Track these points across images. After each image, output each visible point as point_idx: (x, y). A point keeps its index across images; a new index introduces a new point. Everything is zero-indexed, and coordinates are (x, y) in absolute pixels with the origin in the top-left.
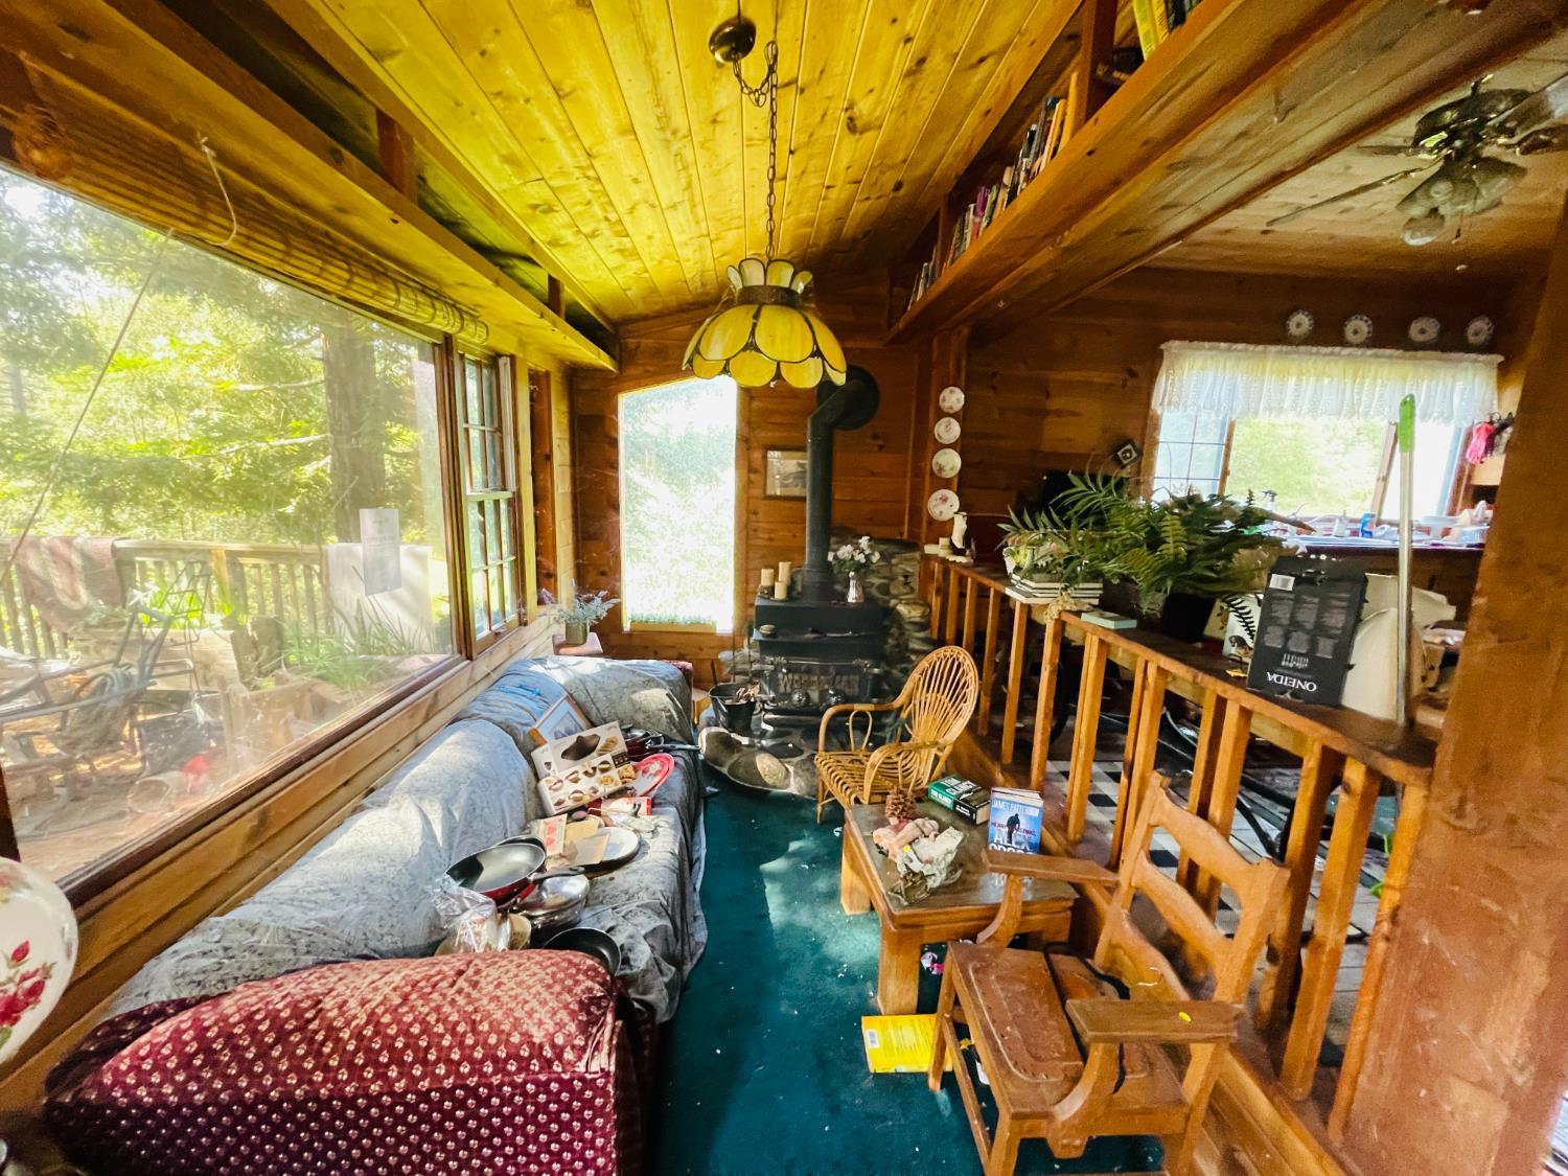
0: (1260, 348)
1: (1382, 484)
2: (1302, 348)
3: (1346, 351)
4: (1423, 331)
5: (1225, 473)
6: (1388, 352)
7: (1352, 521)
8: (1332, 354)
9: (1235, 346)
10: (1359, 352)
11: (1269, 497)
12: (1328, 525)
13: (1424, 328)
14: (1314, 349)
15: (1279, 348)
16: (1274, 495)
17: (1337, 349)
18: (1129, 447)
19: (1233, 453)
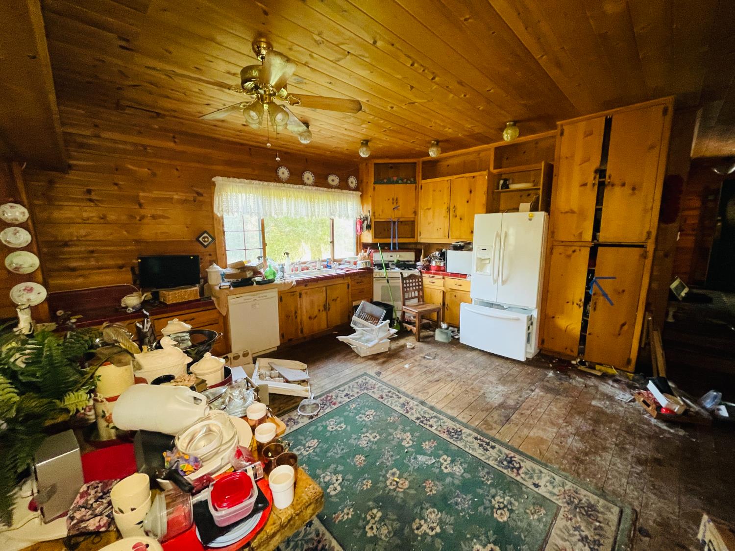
0: (266, 183)
1: (332, 244)
2: (286, 184)
3: (304, 187)
4: (333, 181)
5: (265, 245)
6: (321, 189)
7: (323, 261)
8: (299, 188)
9: (253, 181)
10: (310, 188)
11: (286, 255)
12: (314, 264)
13: (333, 179)
14: (291, 185)
15: (275, 184)
16: (288, 254)
17: (301, 186)
18: (205, 235)
19: (266, 235)
